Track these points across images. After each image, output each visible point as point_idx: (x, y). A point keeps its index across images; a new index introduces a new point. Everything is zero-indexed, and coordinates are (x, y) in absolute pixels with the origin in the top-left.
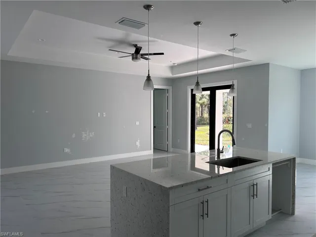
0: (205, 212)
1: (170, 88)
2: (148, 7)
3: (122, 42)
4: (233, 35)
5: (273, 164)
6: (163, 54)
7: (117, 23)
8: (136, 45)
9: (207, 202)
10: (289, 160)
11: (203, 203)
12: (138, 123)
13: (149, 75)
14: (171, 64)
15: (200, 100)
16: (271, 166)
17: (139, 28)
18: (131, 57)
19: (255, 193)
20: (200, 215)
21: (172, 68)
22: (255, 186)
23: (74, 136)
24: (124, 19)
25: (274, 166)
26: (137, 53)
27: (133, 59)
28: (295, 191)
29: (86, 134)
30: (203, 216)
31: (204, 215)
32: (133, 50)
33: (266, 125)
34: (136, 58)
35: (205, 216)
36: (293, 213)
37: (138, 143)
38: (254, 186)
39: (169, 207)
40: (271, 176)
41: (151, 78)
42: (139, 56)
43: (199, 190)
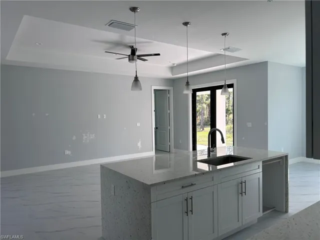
0: (190, 209)
1: (171, 88)
2: (134, 9)
3: (118, 44)
4: (224, 34)
5: (263, 162)
6: (159, 55)
7: (107, 26)
8: (133, 46)
9: (192, 199)
10: (281, 158)
11: (187, 200)
12: (138, 125)
13: (136, 75)
14: (170, 64)
15: (206, 100)
16: (261, 164)
17: (129, 30)
18: (128, 58)
19: (244, 191)
20: (184, 212)
21: (172, 68)
22: (244, 184)
23: (74, 138)
24: (113, 21)
25: (265, 164)
26: (133, 54)
27: (129, 60)
28: (287, 188)
29: (86, 136)
30: (187, 213)
31: (188, 211)
32: (129, 52)
33: (266, 124)
34: (133, 59)
35: (190, 213)
36: (287, 211)
37: (139, 144)
38: (242, 183)
39: (150, 204)
40: (261, 174)
41: (139, 79)
42: (135, 57)
43: (183, 187)
